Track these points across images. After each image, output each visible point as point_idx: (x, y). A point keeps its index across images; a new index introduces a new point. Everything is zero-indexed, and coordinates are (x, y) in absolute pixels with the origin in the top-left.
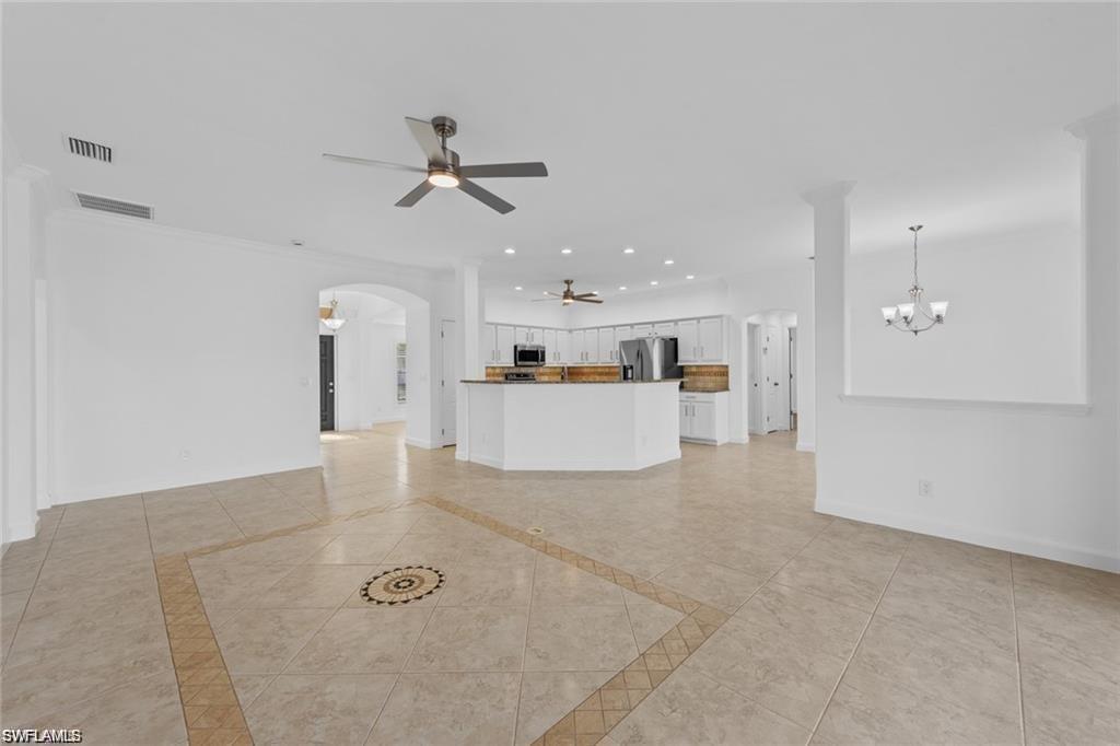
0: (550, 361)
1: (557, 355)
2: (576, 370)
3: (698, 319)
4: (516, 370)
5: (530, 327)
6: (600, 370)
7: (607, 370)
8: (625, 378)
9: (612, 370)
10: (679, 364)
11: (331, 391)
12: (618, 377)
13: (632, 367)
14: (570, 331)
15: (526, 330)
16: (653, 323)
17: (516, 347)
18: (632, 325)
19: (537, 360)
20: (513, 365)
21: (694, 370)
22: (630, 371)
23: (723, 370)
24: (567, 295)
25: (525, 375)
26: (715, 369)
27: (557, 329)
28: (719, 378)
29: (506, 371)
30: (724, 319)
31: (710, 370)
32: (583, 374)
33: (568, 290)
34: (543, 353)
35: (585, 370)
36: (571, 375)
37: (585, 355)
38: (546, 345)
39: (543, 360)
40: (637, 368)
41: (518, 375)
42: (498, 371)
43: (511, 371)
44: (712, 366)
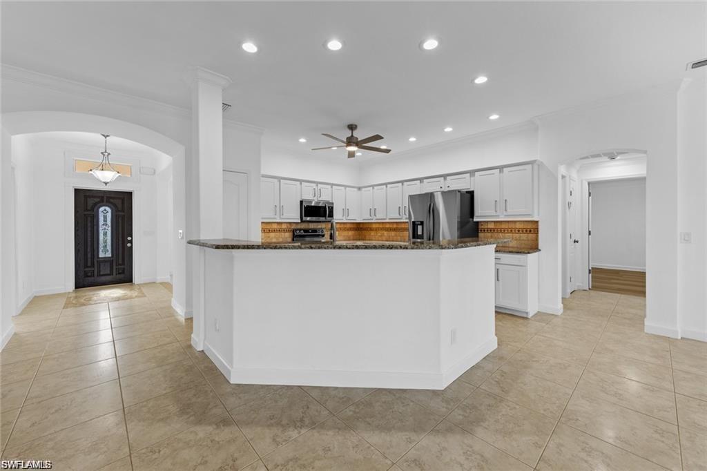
0: (338, 217)
1: (346, 212)
2: (365, 226)
3: (501, 168)
4: (304, 226)
5: (317, 183)
6: (388, 226)
7: (395, 226)
8: (415, 235)
9: (400, 226)
10: (476, 219)
11: (129, 245)
12: (406, 234)
13: (422, 223)
14: (359, 189)
15: (314, 185)
16: (445, 176)
17: (301, 202)
18: (421, 180)
19: (325, 216)
20: (299, 221)
21: (491, 226)
22: (420, 228)
23: (529, 226)
24: (351, 141)
25: (314, 231)
26: (518, 226)
27: (346, 186)
28: (524, 236)
29: (294, 227)
30: (536, 167)
31: (511, 226)
32: (372, 230)
33: (352, 136)
34: (331, 209)
35: (374, 226)
36: (360, 229)
37: (373, 211)
38: (334, 202)
39: (331, 215)
40: (429, 224)
41: (306, 231)
42: (284, 226)
43: (299, 227)
44: (515, 222)
